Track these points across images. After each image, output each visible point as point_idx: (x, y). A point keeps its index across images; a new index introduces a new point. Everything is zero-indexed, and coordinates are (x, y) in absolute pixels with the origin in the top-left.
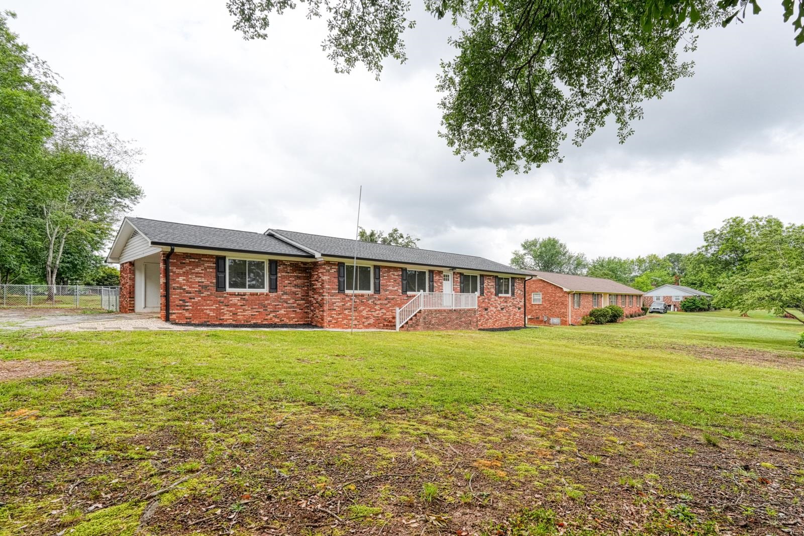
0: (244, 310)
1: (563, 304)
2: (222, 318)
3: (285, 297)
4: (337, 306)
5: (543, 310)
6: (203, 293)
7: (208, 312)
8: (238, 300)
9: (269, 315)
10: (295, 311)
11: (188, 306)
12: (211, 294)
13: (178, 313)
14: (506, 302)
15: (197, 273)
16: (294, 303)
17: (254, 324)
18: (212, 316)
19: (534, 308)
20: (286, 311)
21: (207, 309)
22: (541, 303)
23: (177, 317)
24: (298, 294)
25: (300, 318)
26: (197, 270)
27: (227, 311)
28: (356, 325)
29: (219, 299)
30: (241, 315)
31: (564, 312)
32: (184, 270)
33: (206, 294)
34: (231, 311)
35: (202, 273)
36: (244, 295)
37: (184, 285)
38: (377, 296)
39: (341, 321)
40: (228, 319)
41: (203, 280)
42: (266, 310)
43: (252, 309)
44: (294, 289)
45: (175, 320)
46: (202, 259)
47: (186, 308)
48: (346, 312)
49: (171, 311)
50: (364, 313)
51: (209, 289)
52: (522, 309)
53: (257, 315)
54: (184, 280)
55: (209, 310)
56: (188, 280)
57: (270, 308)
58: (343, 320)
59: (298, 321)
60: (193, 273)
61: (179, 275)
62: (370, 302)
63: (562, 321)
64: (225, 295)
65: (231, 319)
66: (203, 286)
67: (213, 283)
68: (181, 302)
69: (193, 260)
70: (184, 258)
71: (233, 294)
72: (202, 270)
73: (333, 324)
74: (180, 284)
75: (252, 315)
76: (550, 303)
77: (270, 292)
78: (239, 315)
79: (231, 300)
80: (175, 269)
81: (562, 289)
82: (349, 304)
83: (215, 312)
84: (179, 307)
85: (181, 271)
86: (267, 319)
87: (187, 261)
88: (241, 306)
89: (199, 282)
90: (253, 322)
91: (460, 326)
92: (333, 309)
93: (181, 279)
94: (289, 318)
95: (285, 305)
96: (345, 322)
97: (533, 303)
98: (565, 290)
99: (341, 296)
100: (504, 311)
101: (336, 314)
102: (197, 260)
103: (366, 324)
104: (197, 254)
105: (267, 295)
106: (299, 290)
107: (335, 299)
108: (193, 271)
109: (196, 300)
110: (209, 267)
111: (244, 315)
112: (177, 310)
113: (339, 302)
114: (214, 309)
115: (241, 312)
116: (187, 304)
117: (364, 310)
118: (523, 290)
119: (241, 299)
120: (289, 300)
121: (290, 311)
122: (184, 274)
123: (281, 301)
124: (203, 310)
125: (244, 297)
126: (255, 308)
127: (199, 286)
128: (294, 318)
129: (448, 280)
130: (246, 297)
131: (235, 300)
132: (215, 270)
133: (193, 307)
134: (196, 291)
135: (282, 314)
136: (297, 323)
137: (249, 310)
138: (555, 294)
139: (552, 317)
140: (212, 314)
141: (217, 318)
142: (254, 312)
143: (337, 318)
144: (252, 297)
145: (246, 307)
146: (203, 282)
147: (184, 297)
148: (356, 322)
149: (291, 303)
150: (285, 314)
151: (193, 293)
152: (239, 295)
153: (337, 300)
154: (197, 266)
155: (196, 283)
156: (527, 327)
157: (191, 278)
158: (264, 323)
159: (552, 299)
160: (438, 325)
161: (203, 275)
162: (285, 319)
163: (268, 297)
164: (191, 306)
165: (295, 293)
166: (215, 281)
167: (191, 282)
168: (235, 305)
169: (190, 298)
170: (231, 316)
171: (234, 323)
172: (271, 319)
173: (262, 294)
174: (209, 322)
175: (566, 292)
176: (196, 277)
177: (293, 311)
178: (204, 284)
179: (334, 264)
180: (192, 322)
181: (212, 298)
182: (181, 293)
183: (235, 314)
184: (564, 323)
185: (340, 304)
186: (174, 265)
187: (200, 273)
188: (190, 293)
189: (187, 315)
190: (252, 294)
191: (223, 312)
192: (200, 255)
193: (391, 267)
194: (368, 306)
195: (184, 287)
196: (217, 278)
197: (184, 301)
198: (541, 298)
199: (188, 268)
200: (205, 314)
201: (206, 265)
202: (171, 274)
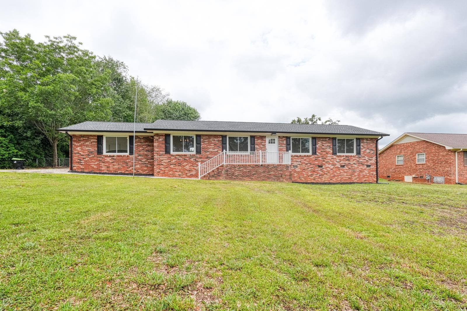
0: (114, 165)
1: (447, 162)
2: (101, 169)
3: (140, 157)
4: (164, 162)
5: (427, 169)
6: (90, 156)
7: (93, 166)
8: (110, 159)
9: (129, 168)
10: (147, 166)
11: (82, 162)
12: (95, 156)
13: (77, 166)
14: (349, 160)
15: (87, 145)
16: (146, 161)
17: (120, 173)
18: (95, 168)
19: (418, 167)
20: (141, 166)
21: (92, 164)
22: (424, 163)
23: (77, 168)
24: (149, 156)
25: (151, 170)
26: (87, 143)
27: (104, 165)
28: (180, 175)
29: (99, 159)
30: (112, 168)
31: (448, 171)
32: (80, 144)
33: (91, 156)
34: (106, 166)
35: (90, 145)
36: (114, 157)
37: (80, 151)
38: (198, 156)
39: (168, 172)
40: (104, 170)
41: (90, 149)
42: (127, 165)
43: (118, 164)
44: (146, 153)
45: (75, 170)
46: (90, 137)
47: (81, 163)
48: (172, 166)
49: (73, 165)
50: (187, 167)
51: (93, 154)
52: (373, 167)
53: (122, 168)
54: (80, 149)
55: (94, 165)
56: (82, 149)
57: (129, 164)
58: (169, 172)
59: (149, 172)
60: (85, 145)
61: (78, 146)
62: (192, 160)
63: (446, 179)
64: (102, 157)
65: (106, 170)
66: (90, 152)
67: (96, 150)
68: (78, 160)
69: (85, 138)
70: (80, 138)
71: (106, 156)
72: (90, 143)
73: (161, 174)
74: (78, 151)
75: (118, 168)
76: (434, 162)
77: (130, 155)
78: (111, 168)
79: (106, 160)
80: (75, 143)
81: (444, 147)
82: (174, 161)
83: (97, 165)
84: (77, 163)
85: (79, 144)
86: (128, 171)
87: (82, 139)
88: (112, 162)
89: (88, 150)
90: (119, 172)
91: (269, 178)
92: (161, 164)
93: (78, 148)
94: (143, 170)
95: (140, 162)
96: (171, 173)
97: (417, 163)
98: (448, 148)
99: (167, 156)
100: (346, 168)
101: (164, 167)
102: (87, 138)
103: (189, 174)
104: (87, 135)
105: (127, 156)
106: (149, 153)
107: (163, 158)
108: (85, 144)
109: (87, 159)
110: (93, 142)
111: (114, 168)
112: (77, 164)
113: (166, 160)
114: (96, 164)
115: (112, 166)
116: (81, 161)
117: (186, 165)
118: (374, 149)
119: (112, 158)
120: (143, 159)
121: (143, 166)
122: (80, 146)
123: (137, 160)
124: (90, 165)
125: (113, 158)
126: (120, 164)
127: (88, 152)
128: (146, 170)
129: (274, 143)
130: (115, 158)
131: (108, 159)
132: (96, 143)
133: (85, 163)
134: (86, 155)
135: (138, 168)
136: (148, 173)
137: (117, 165)
138: (439, 153)
139: (436, 176)
140: (95, 167)
141: (98, 169)
142: (120, 166)
143: (165, 170)
144: (119, 158)
145: (115, 164)
146: (90, 150)
147: (80, 158)
148: (180, 173)
149: (144, 161)
150: (140, 168)
151: (85, 156)
152: (110, 156)
153: (165, 159)
154: (87, 141)
155: (86, 150)
156: (379, 183)
157: (84, 148)
158: (126, 173)
159: (436, 158)
160: (242, 176)
161: (90, 146)
162: (140, 171)
163: (128, 158)
164: (83, 162)
165: (147, 155)
166: (96, 149)
167: (84, 150)
168: (108, 162)
169: (84, 159)
170: (106, 168)
171: (108, 172)
172: (131, 171)
173: (125, 156)
174: (93, 171)
175: (449, 150)
176: (86, 147)
177: (146, 166)
178: (90, 151)
179: (162, 135)
180: (85, 171)
181: (95, 158)
182: (78, 156)
183: (108, 167)
184: (448, 181)
185: (167, 161)
186: (75, 141)
187: (88, 145)
188: (83, 156)
189: (82, 167)
190: (118, 156)
191: (101, 166)
192: (88, 135)
193: (211, 135)
194: (191, 162)
195: (80, 153)
196: (98, 147)
197: (80, 160)
198: (424, 158)
199: (82, 142)
200: (92, 167)
201: (92, 140)
202: (74, 146)
